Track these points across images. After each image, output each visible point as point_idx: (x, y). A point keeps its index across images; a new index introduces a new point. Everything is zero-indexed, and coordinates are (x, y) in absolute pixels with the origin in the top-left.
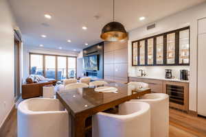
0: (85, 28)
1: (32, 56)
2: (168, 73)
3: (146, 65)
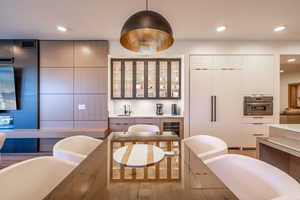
2: (159, 108)
3: (134, 97)
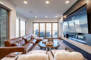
1: (34, 24)
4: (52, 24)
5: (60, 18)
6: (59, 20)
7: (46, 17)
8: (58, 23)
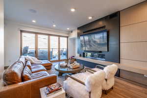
0: (73, 10)
4: (59, 38)
5: (72, 32)
6: (68, 34)
7: (54, 26)
8: (67, 37)
